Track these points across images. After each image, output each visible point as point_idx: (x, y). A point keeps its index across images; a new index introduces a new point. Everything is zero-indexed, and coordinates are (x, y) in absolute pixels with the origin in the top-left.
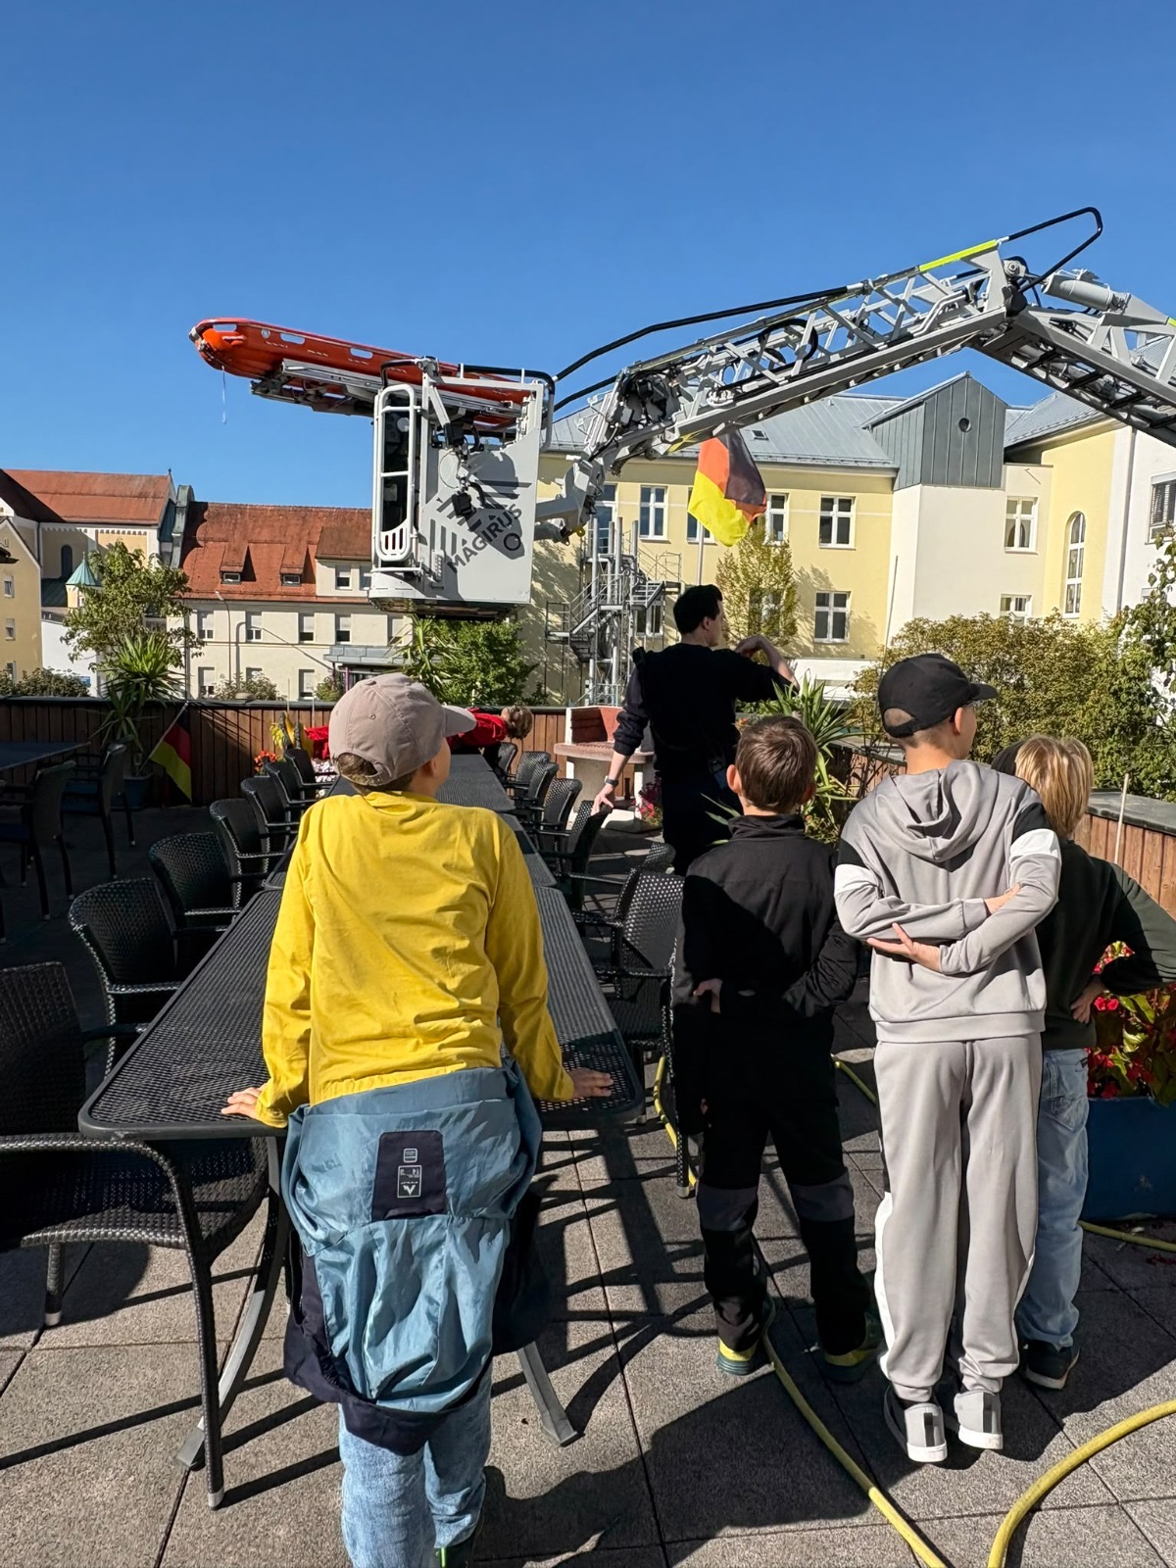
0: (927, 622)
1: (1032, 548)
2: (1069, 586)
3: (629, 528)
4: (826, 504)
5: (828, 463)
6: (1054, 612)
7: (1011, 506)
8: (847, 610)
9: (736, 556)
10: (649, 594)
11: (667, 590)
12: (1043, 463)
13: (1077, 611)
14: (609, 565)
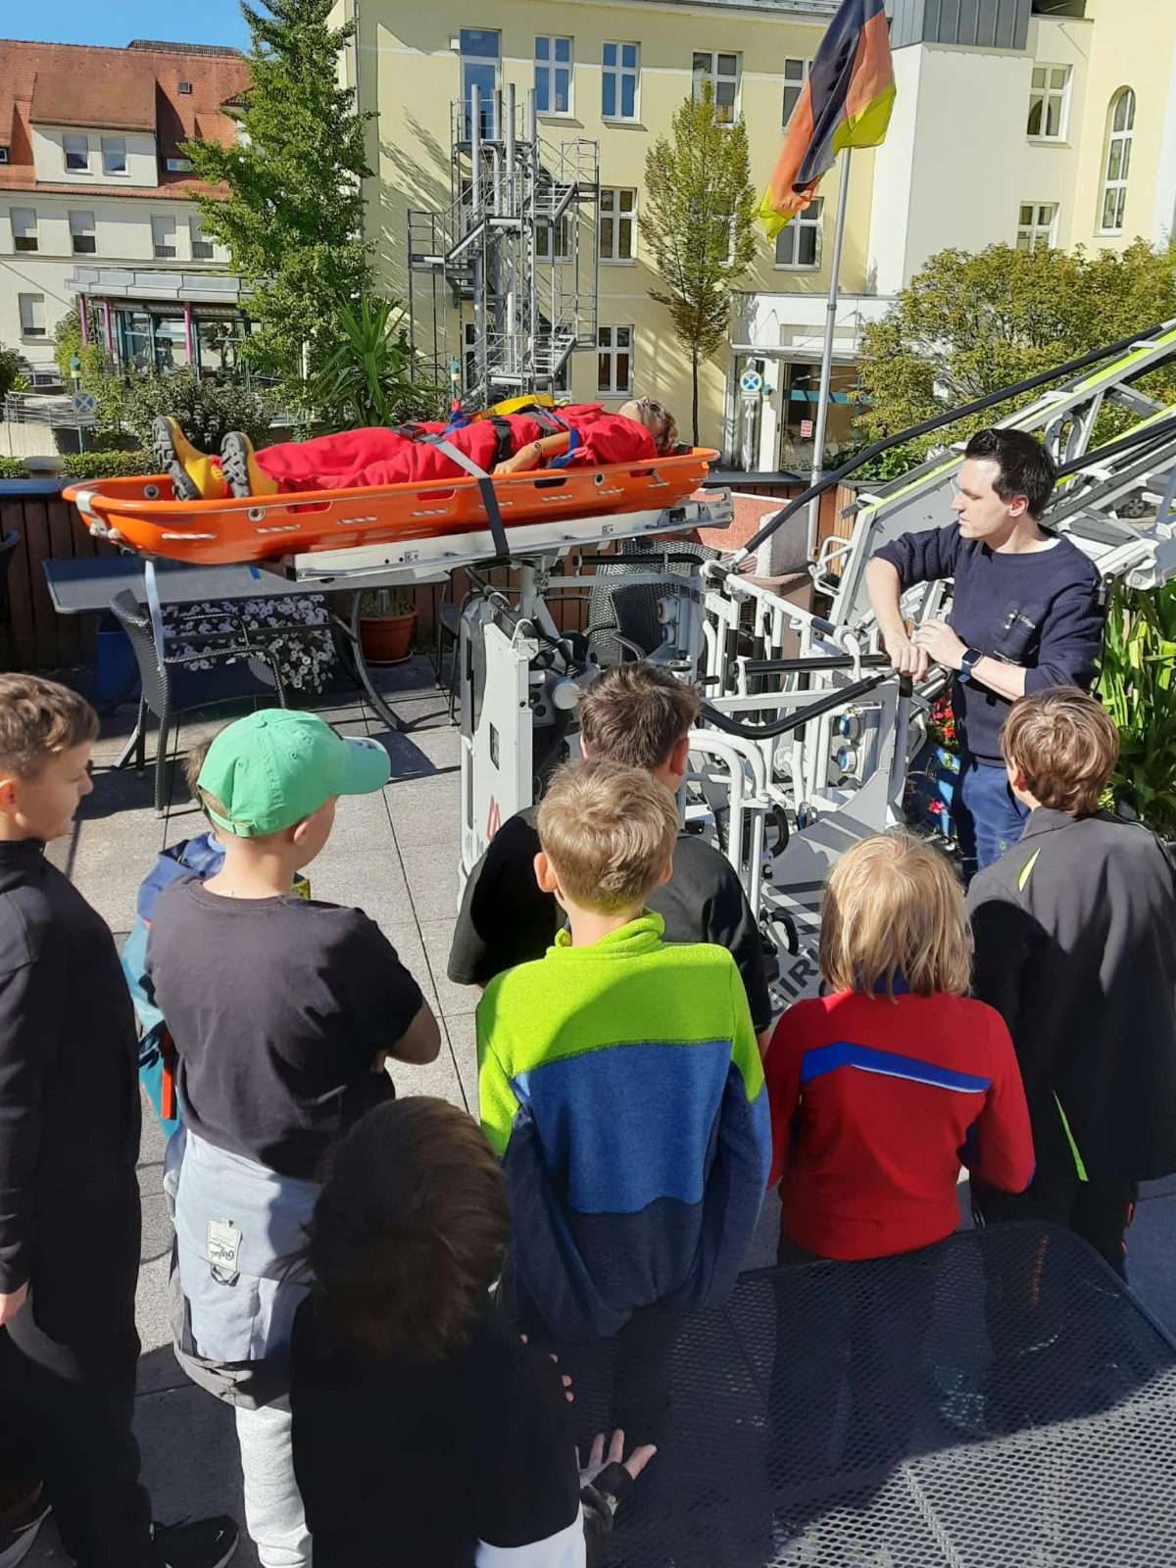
0: (965, 255)
1: (1062, 137)
2: (1108, 190)
3: (524, 98)
4: (792, 66)
5: (796, 8)
6: (1136, 243)
7: (1038, 77)
8: (819, 222)
9: (673, 145)
10: (558, 201)
11: (581, 194)
12: (1086, 16)
13: (1119, 225)
14: (495, 155)
